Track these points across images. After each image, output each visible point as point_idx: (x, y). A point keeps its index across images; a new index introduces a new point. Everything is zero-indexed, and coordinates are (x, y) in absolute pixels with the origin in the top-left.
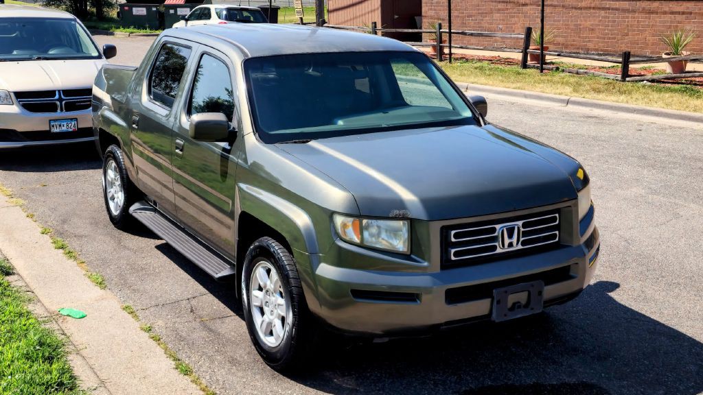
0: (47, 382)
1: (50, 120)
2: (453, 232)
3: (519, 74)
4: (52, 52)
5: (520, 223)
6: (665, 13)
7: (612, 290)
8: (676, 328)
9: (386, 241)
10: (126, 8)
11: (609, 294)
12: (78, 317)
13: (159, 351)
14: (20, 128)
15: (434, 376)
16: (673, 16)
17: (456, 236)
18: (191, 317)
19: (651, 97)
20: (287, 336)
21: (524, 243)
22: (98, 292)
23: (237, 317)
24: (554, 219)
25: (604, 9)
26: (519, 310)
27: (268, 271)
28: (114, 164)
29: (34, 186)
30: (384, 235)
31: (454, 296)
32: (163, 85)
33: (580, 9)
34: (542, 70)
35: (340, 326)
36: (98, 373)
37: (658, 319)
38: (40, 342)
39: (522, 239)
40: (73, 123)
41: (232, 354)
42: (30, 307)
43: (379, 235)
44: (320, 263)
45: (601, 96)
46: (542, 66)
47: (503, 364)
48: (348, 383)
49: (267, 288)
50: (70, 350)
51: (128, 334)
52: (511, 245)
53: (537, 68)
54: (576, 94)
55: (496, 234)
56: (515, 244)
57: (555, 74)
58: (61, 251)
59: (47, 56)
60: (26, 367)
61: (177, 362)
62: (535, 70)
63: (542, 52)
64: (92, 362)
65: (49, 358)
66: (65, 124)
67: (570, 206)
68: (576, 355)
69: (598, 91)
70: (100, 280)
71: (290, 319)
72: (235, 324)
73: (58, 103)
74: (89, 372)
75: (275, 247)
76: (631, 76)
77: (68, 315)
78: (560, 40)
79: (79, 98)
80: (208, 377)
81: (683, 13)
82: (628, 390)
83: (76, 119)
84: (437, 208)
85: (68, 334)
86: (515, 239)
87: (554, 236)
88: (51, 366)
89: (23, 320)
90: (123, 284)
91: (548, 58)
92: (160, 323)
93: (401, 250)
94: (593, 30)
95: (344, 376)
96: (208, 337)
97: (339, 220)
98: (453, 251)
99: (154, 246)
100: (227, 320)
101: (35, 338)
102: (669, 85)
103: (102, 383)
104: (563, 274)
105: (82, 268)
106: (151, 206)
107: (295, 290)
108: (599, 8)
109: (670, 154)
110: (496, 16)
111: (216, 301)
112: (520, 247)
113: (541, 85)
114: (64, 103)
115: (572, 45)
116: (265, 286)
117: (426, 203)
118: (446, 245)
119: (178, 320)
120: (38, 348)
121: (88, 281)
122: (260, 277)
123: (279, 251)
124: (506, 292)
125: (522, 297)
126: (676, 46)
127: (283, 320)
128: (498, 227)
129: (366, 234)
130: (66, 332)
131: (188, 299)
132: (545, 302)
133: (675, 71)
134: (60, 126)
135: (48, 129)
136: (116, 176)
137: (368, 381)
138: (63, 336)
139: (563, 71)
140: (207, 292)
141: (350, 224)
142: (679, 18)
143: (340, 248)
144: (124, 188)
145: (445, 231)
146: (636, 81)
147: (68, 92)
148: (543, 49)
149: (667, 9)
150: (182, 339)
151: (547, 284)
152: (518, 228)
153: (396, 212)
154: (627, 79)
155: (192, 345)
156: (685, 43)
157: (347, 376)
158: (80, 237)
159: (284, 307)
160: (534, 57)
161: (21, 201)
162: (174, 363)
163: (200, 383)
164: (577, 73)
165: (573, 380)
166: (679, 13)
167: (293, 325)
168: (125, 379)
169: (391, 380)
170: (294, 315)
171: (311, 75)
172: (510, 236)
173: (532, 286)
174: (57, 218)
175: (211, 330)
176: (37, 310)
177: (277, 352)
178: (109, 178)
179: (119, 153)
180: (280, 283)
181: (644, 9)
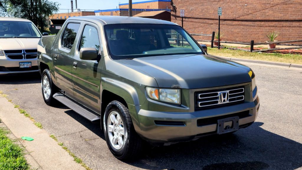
0: (14, 166)
1: (20, 63)
2: (200, 95)
3: (210, 49)
4: (21, 35)
5: (228, 91)
6: (266, 26)
7: (261, 125)
8: (291, 139)
9: (169, 99)
10: (53, 26)
11: (260, 127)
12: (30, 140)
13: (67, 153)
14: (7, 66)
15: (191, 160)
16: (269, 27)
17: (201, 96)
18: (81, 139)
19: (263, 57)
20: (125, 144)
21: (230, 100)
22: (39, 130)
23: (101, 139)
24: (242, 90)
25: (242, 25)
26: (229, 129)
27: (116, 116)
28: (46, 77)
29: (12, 89)
30: (169, 96)
31: (201, 123)
32: (68, 46)
33: (233, 25)
34: (219, 48)
35: (149, 138)
36: (39, 163)
37: (283, 136)
38: (11, 149)
39: (229, 98)
40: (29, 64)
41: (100, 154)
42: (8, 135)
43: (166, 96)
44: (140, 109)
45: (243, 57)
46: (219, 47)
47: (220, 155)
48: (153, 164)
49: (115, 123)
50: (26, 153)
51: (52, 147)
52: (224, 101)
53: (217, 47)
54: (233, 56)
55: (218, 96)
56: (226, 100)
57: (224, 49)
58: (23, 114)
59: (19, 37)
60: (4, 160)
61: (75, 158)
62: (217, 48)
63: (219, 42)
64: (36, 159)
65: (15, 156)
66: (26, 64)
67: (249, 85)
68: (251, 150)
69: (242, 55)
70: (40, 125)
71: (126, 136)
72: (100, 142)
73: (23, 55)
74: (34, 162)
75: (119, 104)
76: (254, 50)
77: (26, 140)
78: (225, 37)
79: (32, 53)
80: (89, 164)
81: (274, 26)
82: (276, 164)
83: (31, 62)
84: (193, 84)
85: (25, 146)
86: (226, 99)
87: (242, 98)
88: (16, 159)
89: (4, 140)
90: (50, 126)
91: (221, 44)
92: (67, 142)
93: (176, 103)
94: (238, 33)
95: (150, 161)
96: (89, 147)
97: (149, 90)
98: (200, 103)
99: (64, 112)
100: (97, 140)
101: (9, 147)
102: (269, 53)
103: (40, 167)
104: (246, 114)
105: (32, 121)
106: (63, 94)
107: (128, 123)
108: (241, 25)
109: (274, 77)
110: (201, 28)
111: (92, 132)
112: (228, 102)
113: (220, 53)
114: (26, 55)
115: (230, 39)
116: (115, 122)
117: (188, 81)
118: (197, 100)
119: (75, 140)
120: (10, 151)
121: (35, 126)
122: (112, 118)
123: (121, 106)
124: (223, 121)
125: (229, 124)
126: (272, 38)
127: (123, 137)
128: (219, 93)
129: (161, 96)
130: (24, 145)
131: (79, 132)
132: (240, 126)
133: (271, 48)
134: (24, 65)
135: (19, 66)
136: (47, 82)
137: (162, 163)
138: (22, 147)
139: (227, 48)
140: (88, 129)
141: (154, 91)
142: (272, 28)
143: (149, 102)
144: (51, 87)
145: (196, 94)
146: (256, 52)
147: (27, 51)
148: (219, 40)
149: (267, 25)
150: (77, 148)
151: (240, 118)
152: (227, 93)
153: (174, 86)
154: (253, 51)
155: (81, 151)
156: (275, 37)
157: (152, 161)
158: (31, 109)
159: (124, 131)
160: (216, 44)
161: (6, 95)
162: (73, 158)
163: (86, 167)
164: (233, 49)
165: (252, 161)
166: (272, 26)
167: (128, 138)
168: (51, 166)
169: (172, 163)
170: (128, 134)
171: (131, 39)
172: (224, 97)
173: (234, 119)
174: (22, 101)
175: (90, 144)
176: (11, 136)
177: (121, 151)
178: (44, 84)
179: (49, 72)
180: (121, 120)
181: (258, 25)
